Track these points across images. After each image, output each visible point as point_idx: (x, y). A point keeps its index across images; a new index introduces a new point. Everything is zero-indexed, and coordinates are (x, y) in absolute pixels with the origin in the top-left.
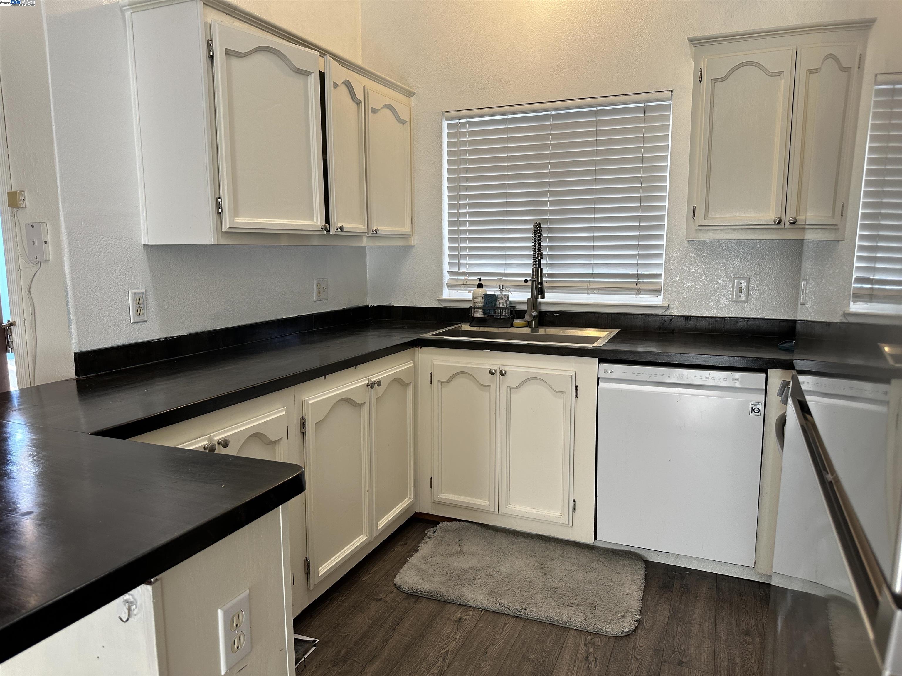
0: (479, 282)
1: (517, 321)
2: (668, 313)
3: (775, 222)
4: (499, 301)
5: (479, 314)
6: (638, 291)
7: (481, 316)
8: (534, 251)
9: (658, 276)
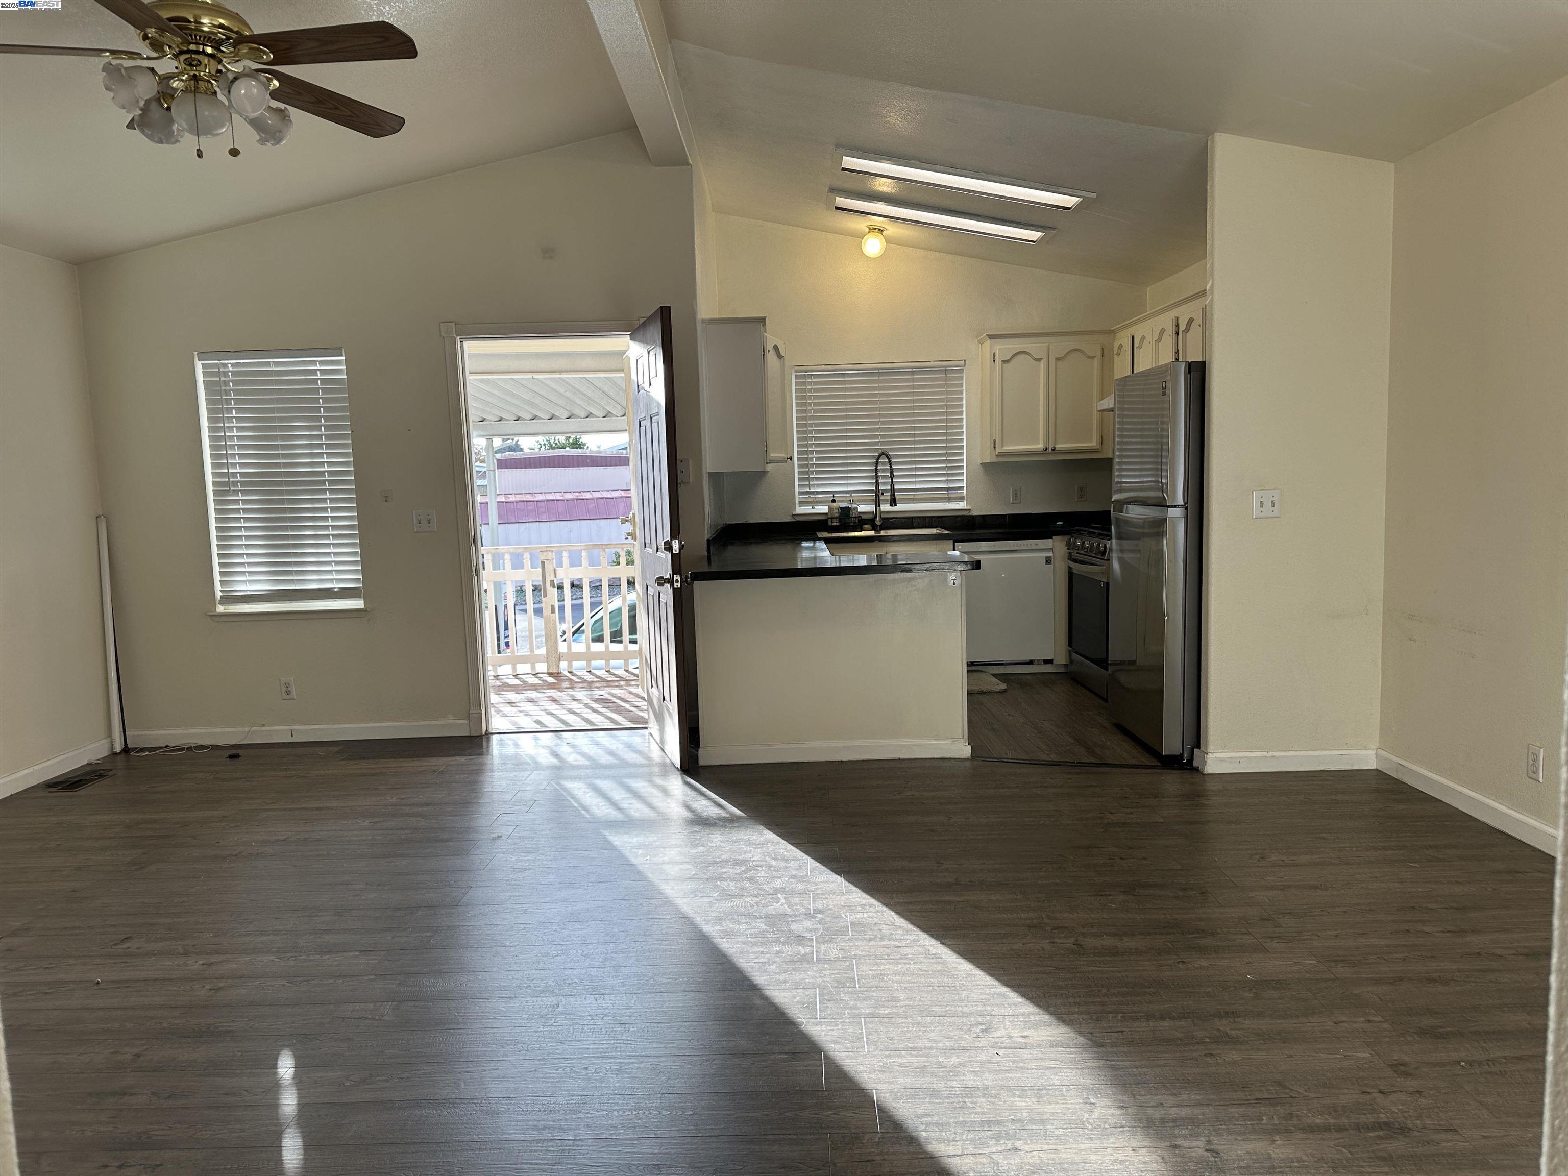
0: (833, 499)
1: (866, 526)
2: (970, 514)
3: (1042, 450)
4: (850, 512)
5: (835, 523)
6: (949, 500)
7: (837, 524)
8: (876, 473)
9: (962, 488)
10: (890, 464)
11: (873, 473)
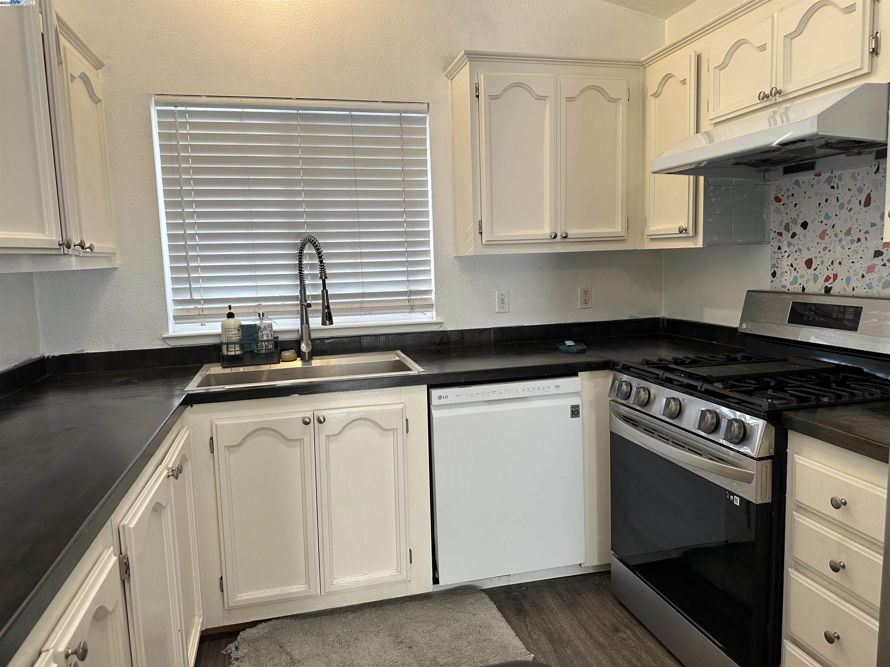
0: (229, 311)
1: (286, 354)
2: (442, 329)
3: (551, 236)
4: (262, 332)
5: (235, 351)
6: (412, 308)
7: (238, 353)
8: (301, 271)
9: (428, 292)
10: (320, 257)
11: (295, 270)
